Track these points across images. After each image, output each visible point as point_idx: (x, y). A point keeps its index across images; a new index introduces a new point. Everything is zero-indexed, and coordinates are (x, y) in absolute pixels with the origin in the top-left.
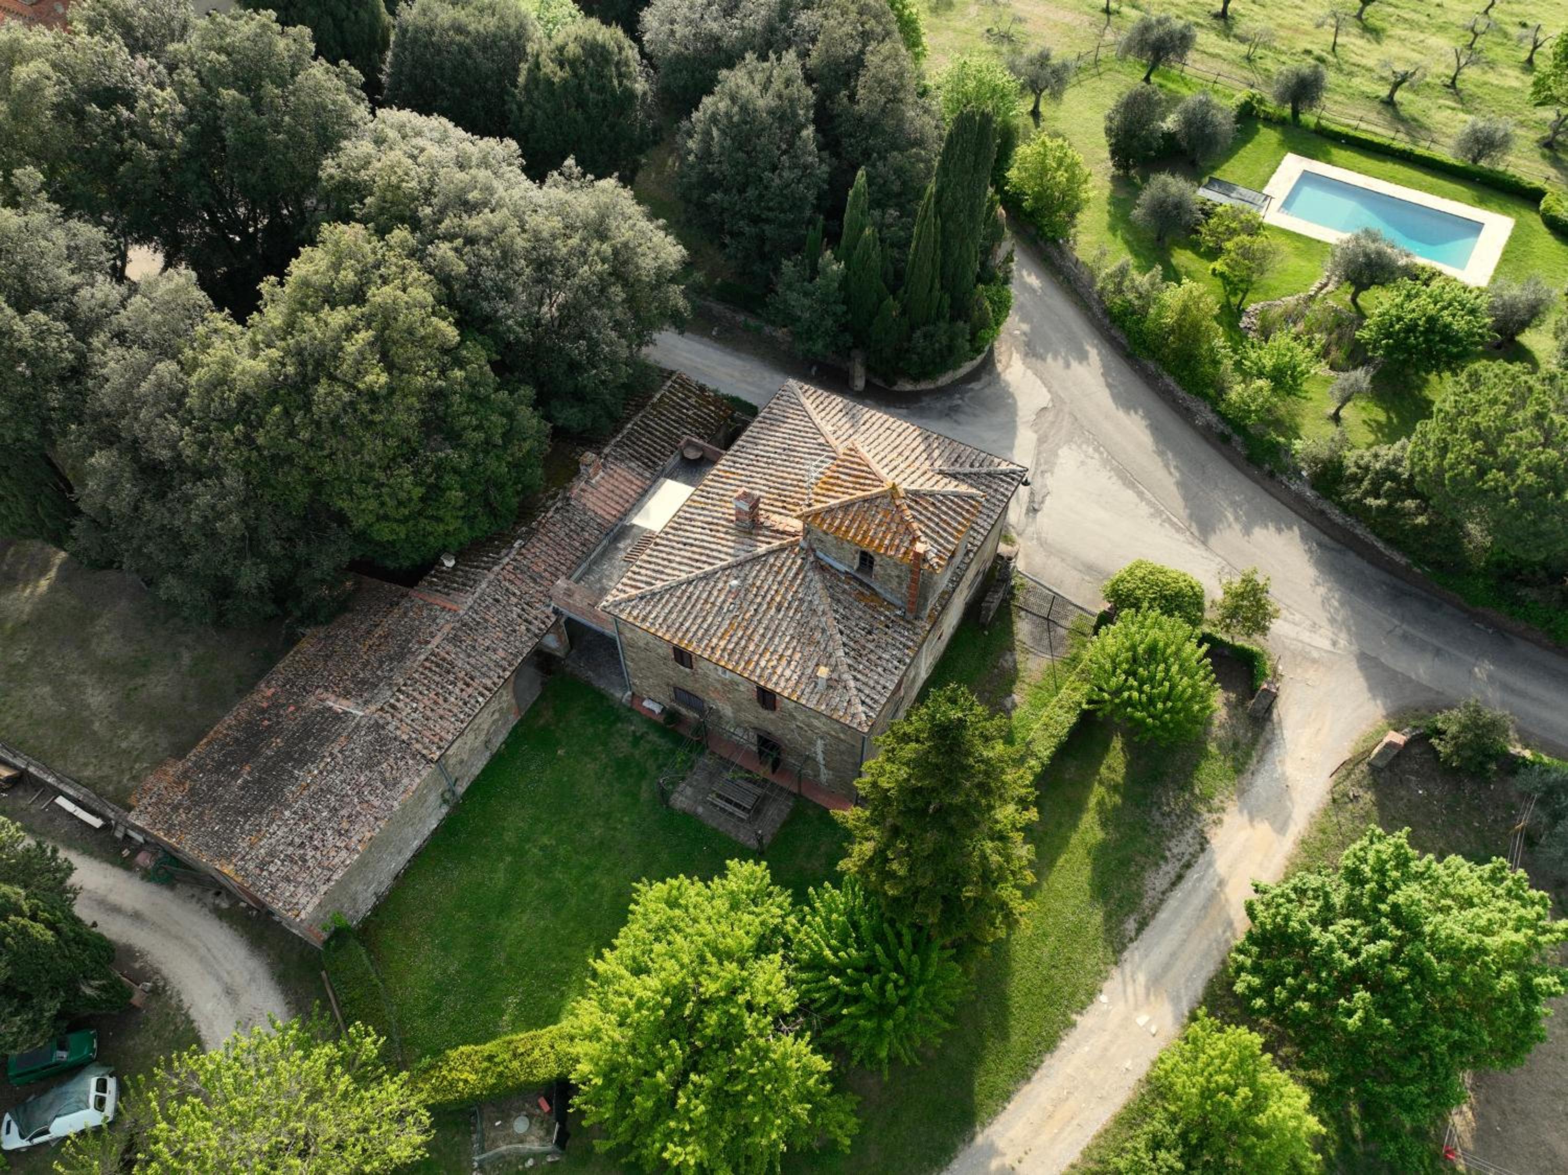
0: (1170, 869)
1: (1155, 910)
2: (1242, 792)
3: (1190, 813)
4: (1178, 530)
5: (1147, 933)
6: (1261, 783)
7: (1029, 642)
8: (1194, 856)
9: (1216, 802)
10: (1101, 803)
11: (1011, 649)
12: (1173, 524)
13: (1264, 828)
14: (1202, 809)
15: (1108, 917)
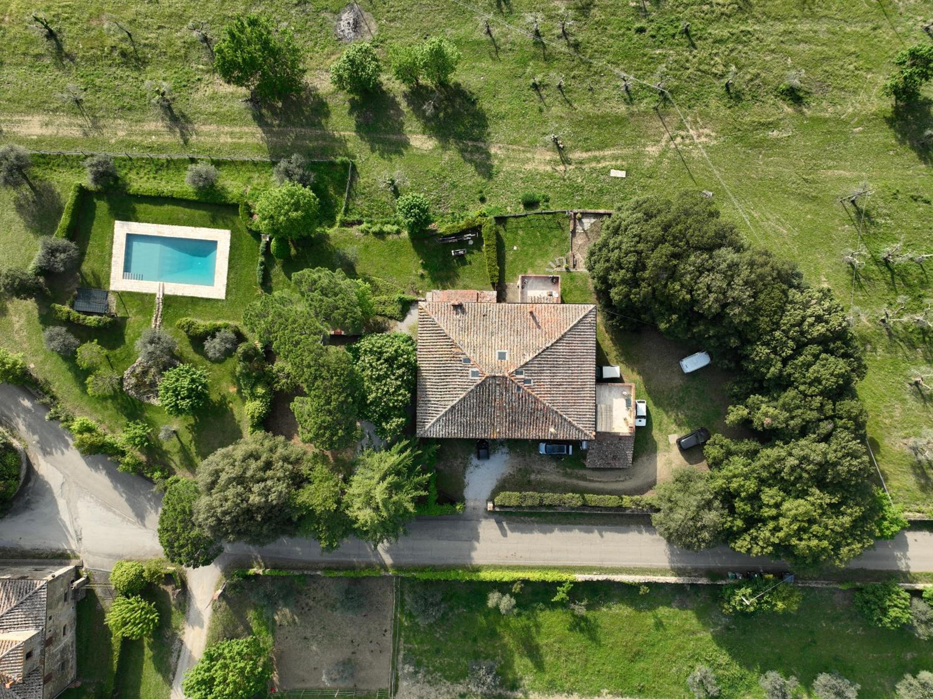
0: (175, 655)
1: (176, 669)
2: (187, 619)
3: (174, 635)
4: (134, 524)
5: (176, 676)
6: (192, 613)
7: (102, 595)
8: (181, 648)
9: (181, 627)
10: (148, 644)
11: (98, 601)
12: (131, 522)
13: (197, 628)
14: (177, 631)
15: (164, 677)
